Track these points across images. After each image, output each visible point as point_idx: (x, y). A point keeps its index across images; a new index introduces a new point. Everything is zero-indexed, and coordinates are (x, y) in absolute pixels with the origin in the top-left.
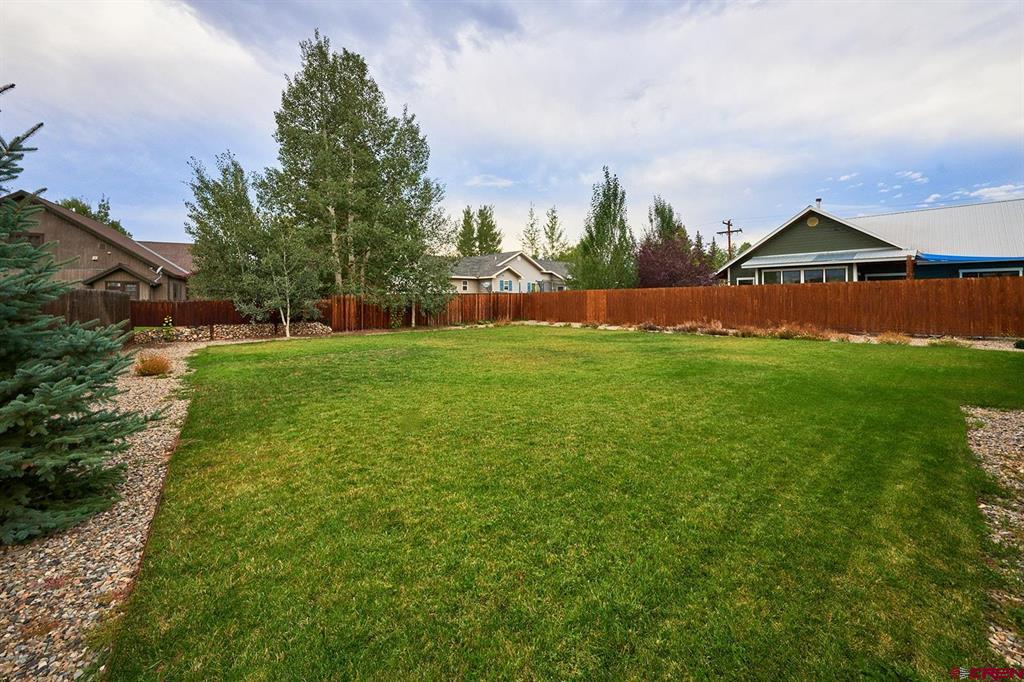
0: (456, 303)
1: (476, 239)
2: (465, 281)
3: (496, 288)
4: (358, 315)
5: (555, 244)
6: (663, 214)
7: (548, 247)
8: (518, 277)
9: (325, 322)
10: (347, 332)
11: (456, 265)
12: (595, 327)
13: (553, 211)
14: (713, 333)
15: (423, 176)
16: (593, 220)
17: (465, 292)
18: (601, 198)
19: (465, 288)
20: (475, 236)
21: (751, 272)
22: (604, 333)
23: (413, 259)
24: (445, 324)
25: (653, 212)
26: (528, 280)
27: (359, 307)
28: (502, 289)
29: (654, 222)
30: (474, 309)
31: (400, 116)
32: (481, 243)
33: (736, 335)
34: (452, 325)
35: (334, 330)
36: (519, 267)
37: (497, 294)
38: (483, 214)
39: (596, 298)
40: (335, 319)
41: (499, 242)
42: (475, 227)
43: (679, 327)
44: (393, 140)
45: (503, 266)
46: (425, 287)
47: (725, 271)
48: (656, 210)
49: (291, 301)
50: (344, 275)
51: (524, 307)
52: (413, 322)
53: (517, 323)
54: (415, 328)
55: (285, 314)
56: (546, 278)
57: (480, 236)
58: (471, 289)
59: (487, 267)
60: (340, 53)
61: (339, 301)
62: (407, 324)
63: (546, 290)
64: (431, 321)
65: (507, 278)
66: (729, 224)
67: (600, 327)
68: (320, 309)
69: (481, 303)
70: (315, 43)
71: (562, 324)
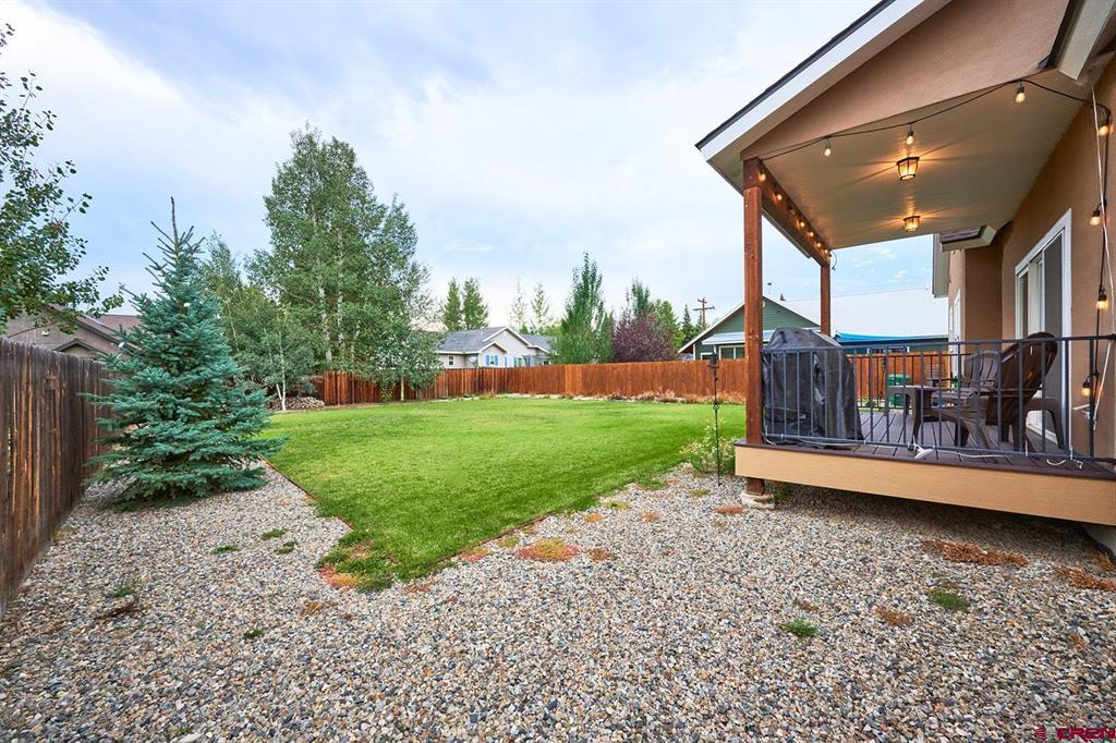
0: (443, 377)
1: (462, 312)
2: (451, 356)
3: (482, 363)
4: (350, 390)
5: (542, 319)
6: (640, 295)
7: (535, 321)
8: (504, 351)
9: (318, 396)
10: (339, 406)
11: (443, 343)
12: (571, 398)
13: (540, 286)
14: (666, 401)
15: (410, 261)
16: (573, 300)
17: (451, 367)
18: (581, 280)
19: (451, 363)
20: (461, 309)
21: (710, 348)
22: (578, 403)
23: (401, 337)
24: (433, 397)
25: (630, 292)
26: (514, 355)
27: (350, 383)
28: (488, 364)
29: (631, 301)
30: (460, 383)
31: (388, 203)
32: (467, 316)
33: (683, 402)
34: (438, 398)
35: (326, 405)
36: (505, 341)
37: (483, 368)
38: (470, 287)
39: (573, 372)
40: (327, 394)
41: (486, 315)
42: (462, 300)
43: (640, 396)
44: (382, 226)
45: (489, 341)
46: (413, 363)
47: (691, 346)
48: (633, 290)
49: (286, 377)
50: (335, 353)
51: (509, 381)
52: (402, 396)
53: (501, 396)
54: (404, 402)
55: (281, 389)
56: (533, 353)
57: (466, 310)
58: (458, 364)
59: (473, 341)
60: (330, 141)
61: (330, 376)
62: (397, 398)
63: (532, 365)
64: (420, 394)
65: (494, 352)
66: (703, 301)
67: (576, 398)
68: (314, 384)
69: (467, 378)
70: (304, 133)
71: (543, 396)
